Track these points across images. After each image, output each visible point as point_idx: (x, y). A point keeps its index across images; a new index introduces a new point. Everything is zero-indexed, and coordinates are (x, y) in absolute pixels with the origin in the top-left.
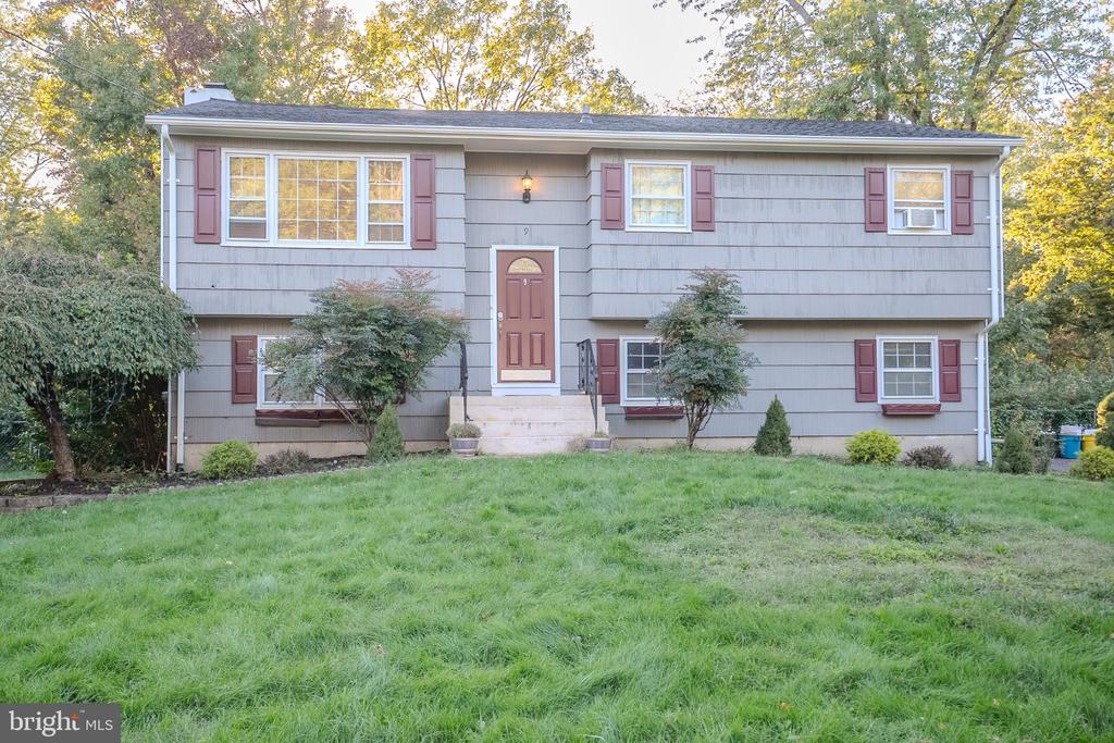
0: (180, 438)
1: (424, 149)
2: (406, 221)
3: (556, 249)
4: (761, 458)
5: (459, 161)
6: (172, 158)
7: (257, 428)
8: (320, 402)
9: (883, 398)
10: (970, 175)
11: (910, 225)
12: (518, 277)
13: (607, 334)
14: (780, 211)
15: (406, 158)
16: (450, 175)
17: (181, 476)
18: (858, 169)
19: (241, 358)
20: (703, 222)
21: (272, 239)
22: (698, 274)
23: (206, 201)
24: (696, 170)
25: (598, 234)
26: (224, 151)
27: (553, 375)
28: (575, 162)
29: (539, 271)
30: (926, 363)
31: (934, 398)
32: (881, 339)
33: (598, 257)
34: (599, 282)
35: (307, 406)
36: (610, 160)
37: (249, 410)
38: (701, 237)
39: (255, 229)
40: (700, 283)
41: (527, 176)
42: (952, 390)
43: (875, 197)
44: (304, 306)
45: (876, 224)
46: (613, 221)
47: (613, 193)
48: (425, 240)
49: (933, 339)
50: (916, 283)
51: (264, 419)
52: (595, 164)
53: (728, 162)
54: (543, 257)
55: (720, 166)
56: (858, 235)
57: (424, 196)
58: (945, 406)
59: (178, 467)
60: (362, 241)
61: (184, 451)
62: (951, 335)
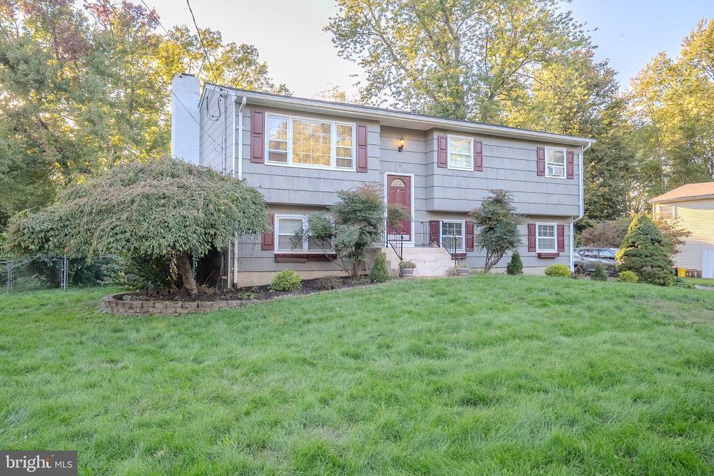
0: (236, 269)
1: (362, 121)
2: (354, 158)
3: (412, 175)
5: (377, 129)
6: (241, 115)
7: (277, 264)
8: (305, 249)
9: (538, 251)
10: (572, 153)
11: (554, 174)
12: (395, 188)
13: (435, 218)
14: (507, 164)
15: (353, 125)
16: (373, 134)
17: (237, 292)
18: (534, 147)
20: (479, 167)
21: (290, 162)
23: (258, 140)
24: (475, 142)
25: (437, 170)
26: (266, 113)
27: (410, 236)
28: (424, 134)
29: (403, 186)
30: (552, 235)
31: (555, 251)
32: (538, 223)
33: (437, 181)
34: (437, 193)
35: (297, 252)
36: (442, 134)
37: (270, 254)
38: (478, 174)
39: (282, 157)
40: (494, 196)
41: (402, 139)
42: (561, 246)
43: (540, 160)
45: (541, 173)
46: (443, 164)
47: (443, 150)
48: (363, 168)
49: (555, 224)
50: (554, 199)
51: (278, 258)
52: (436, 135)
53: (488, 138)
54: (406, 180)
55: (485, 141)
56: (534, 176)
57: (362, 145)
59: (234, 285)
60: (333, 166)
61: (238, 276)
62: (561, 222)
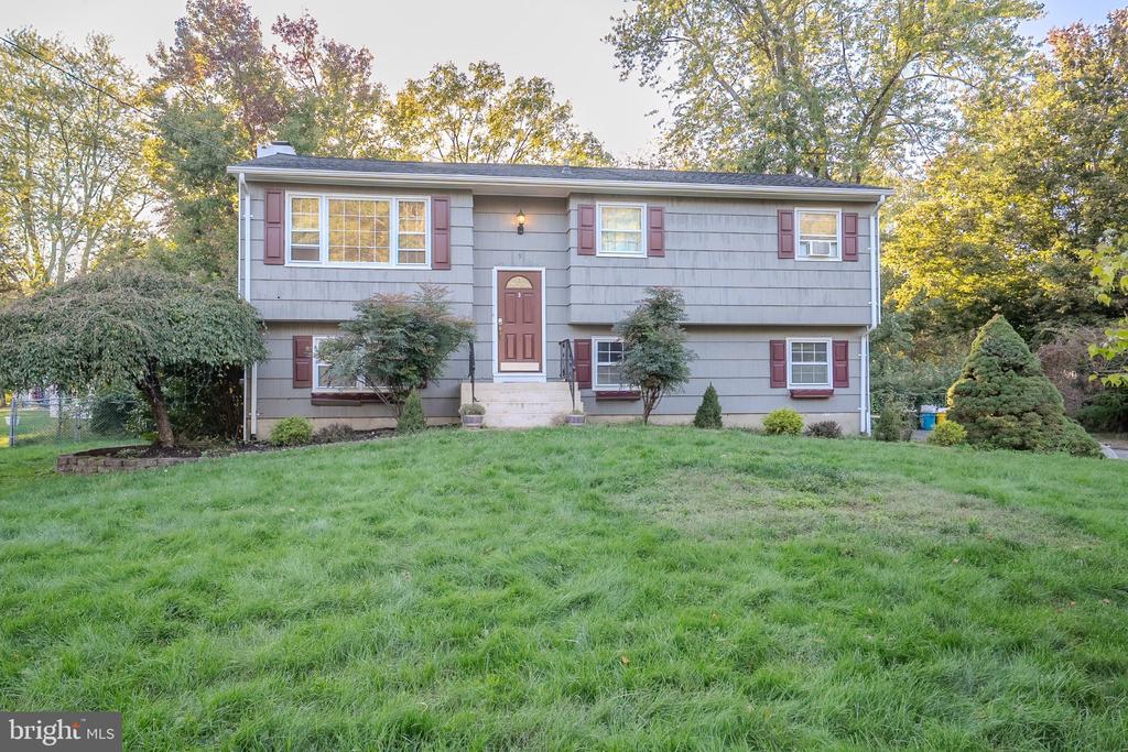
0: (254, 414)
1: (441, 192)
2: (428, 249)
3: (543, 270)
4: (700, 430)
5: (468, 202)
6: (248, 199)
7: (314, 407)
8: (360, 387)
9: (791, 385)
10: (855, 217)
11: (811, 254)
12: (514, 291)
13: (582, 336)
14: (715, 242)
15: (427, 200)
16: (462, 211)
17: (254, 443)
18: (772, 211)
19: (300, 353)
20: (656, 250)
21: (324, 261)
22: (650, 290)
23: (274, 232)
24: (651, 210)
25: (575, 259)
26: (286, 194)
27: (541, 365)
28: (559, 203)
29: (530, 286)
30: (823, 358)
31: (829, 385)
32: (790, 340)
33: (576, 276)
34: (576, 295)
35: (351, 390)
36: (585, 202)
37: (306, 393)
38: (654, 261)
39: (310, 254)
40: (653, 297)
41: (521, 214)
42: (842, 378)
43: (785, 231)
44: (348, 313)
45: (786, 252)
46: (587, 249)
47: (587, 227)
48: (442, 263)
49: (828, 340)
50: (816, 298)
51: (318, 400)
52: (574, 205)
53: (675, 204)
54: (533, 277)
55: (668, 207)
56: (772, 260)
57: (442, 228)
58: (837, 391)
59: (252, 437)
60: (393, 263)
61: (257, 424)
62: (841, 337)
